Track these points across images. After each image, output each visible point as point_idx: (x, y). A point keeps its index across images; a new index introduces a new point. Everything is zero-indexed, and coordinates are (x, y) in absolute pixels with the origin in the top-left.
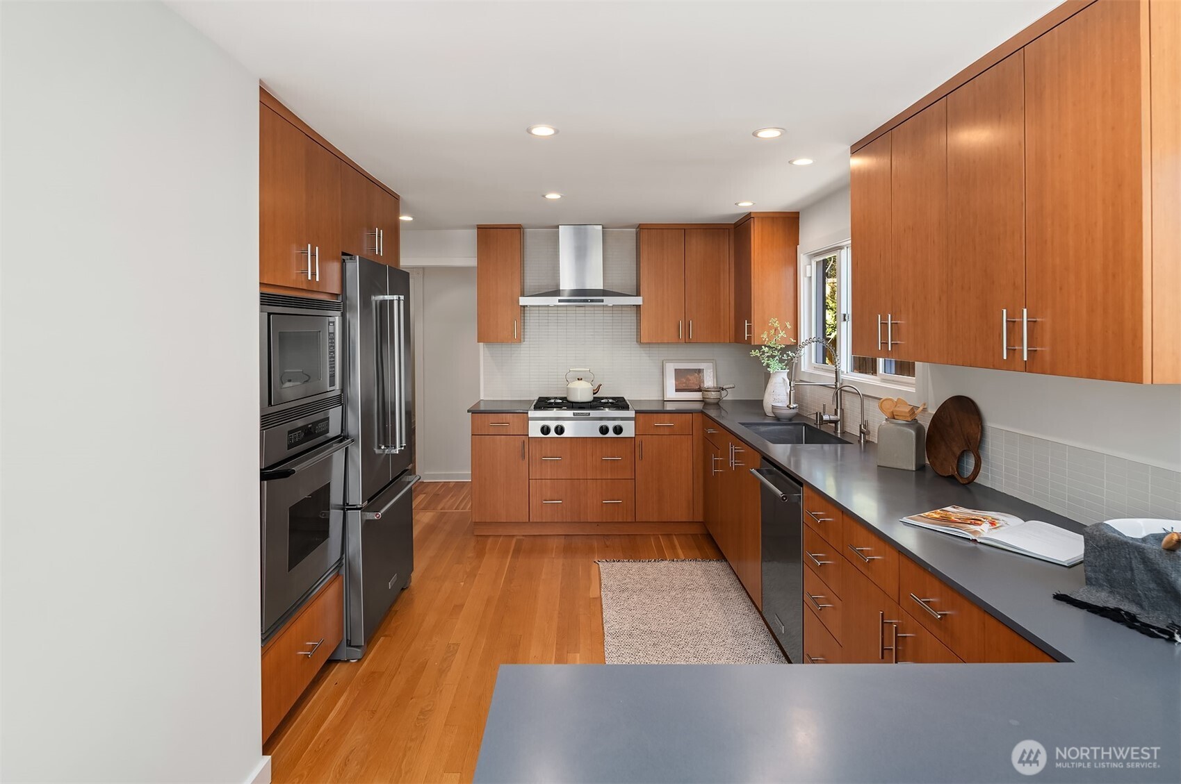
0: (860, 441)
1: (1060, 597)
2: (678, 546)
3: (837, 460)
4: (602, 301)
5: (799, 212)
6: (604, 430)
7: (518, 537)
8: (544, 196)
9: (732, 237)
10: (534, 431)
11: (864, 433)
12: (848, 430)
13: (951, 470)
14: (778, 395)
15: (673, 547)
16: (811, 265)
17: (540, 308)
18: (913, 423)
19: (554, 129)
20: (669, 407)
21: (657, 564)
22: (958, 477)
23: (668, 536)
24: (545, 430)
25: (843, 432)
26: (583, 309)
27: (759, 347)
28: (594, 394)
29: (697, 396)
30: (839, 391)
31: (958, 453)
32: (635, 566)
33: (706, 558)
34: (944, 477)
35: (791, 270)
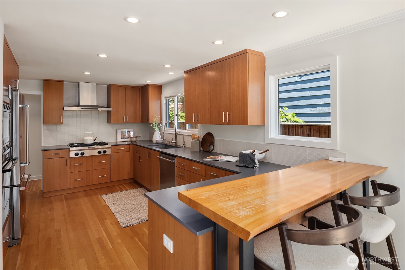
0: (183, 147)
1: (237, 166)
2: (126, 186)
3: (176, 152)
4: (98, 109)
5: (162, 85)
6: (100, 152)
7: (64, 195)
8: (83, 73)
9: (141, 90)
10: (72, 155)
11: (184, 145)
12: (178, 145)
13: (207, 150)
14: (157, 137)
15: (125, 187)
16: (165, 100)
17: (69, 111)
18: (198, 140)
19: (107, 56)
20: (119, 143)
21: (121, 192)
22: (209, 151)
23: (122, 184)
24: (77, 154)
25: (177, 145)
26: (87, 112)
27: (152, 124)
28: (94, 141)
29: (129, 140)
30: (176, 134)
31: (209, 145)
32: (115, 194)
33: (136, 188)
34: (206, 151)
35: (159, 102)
